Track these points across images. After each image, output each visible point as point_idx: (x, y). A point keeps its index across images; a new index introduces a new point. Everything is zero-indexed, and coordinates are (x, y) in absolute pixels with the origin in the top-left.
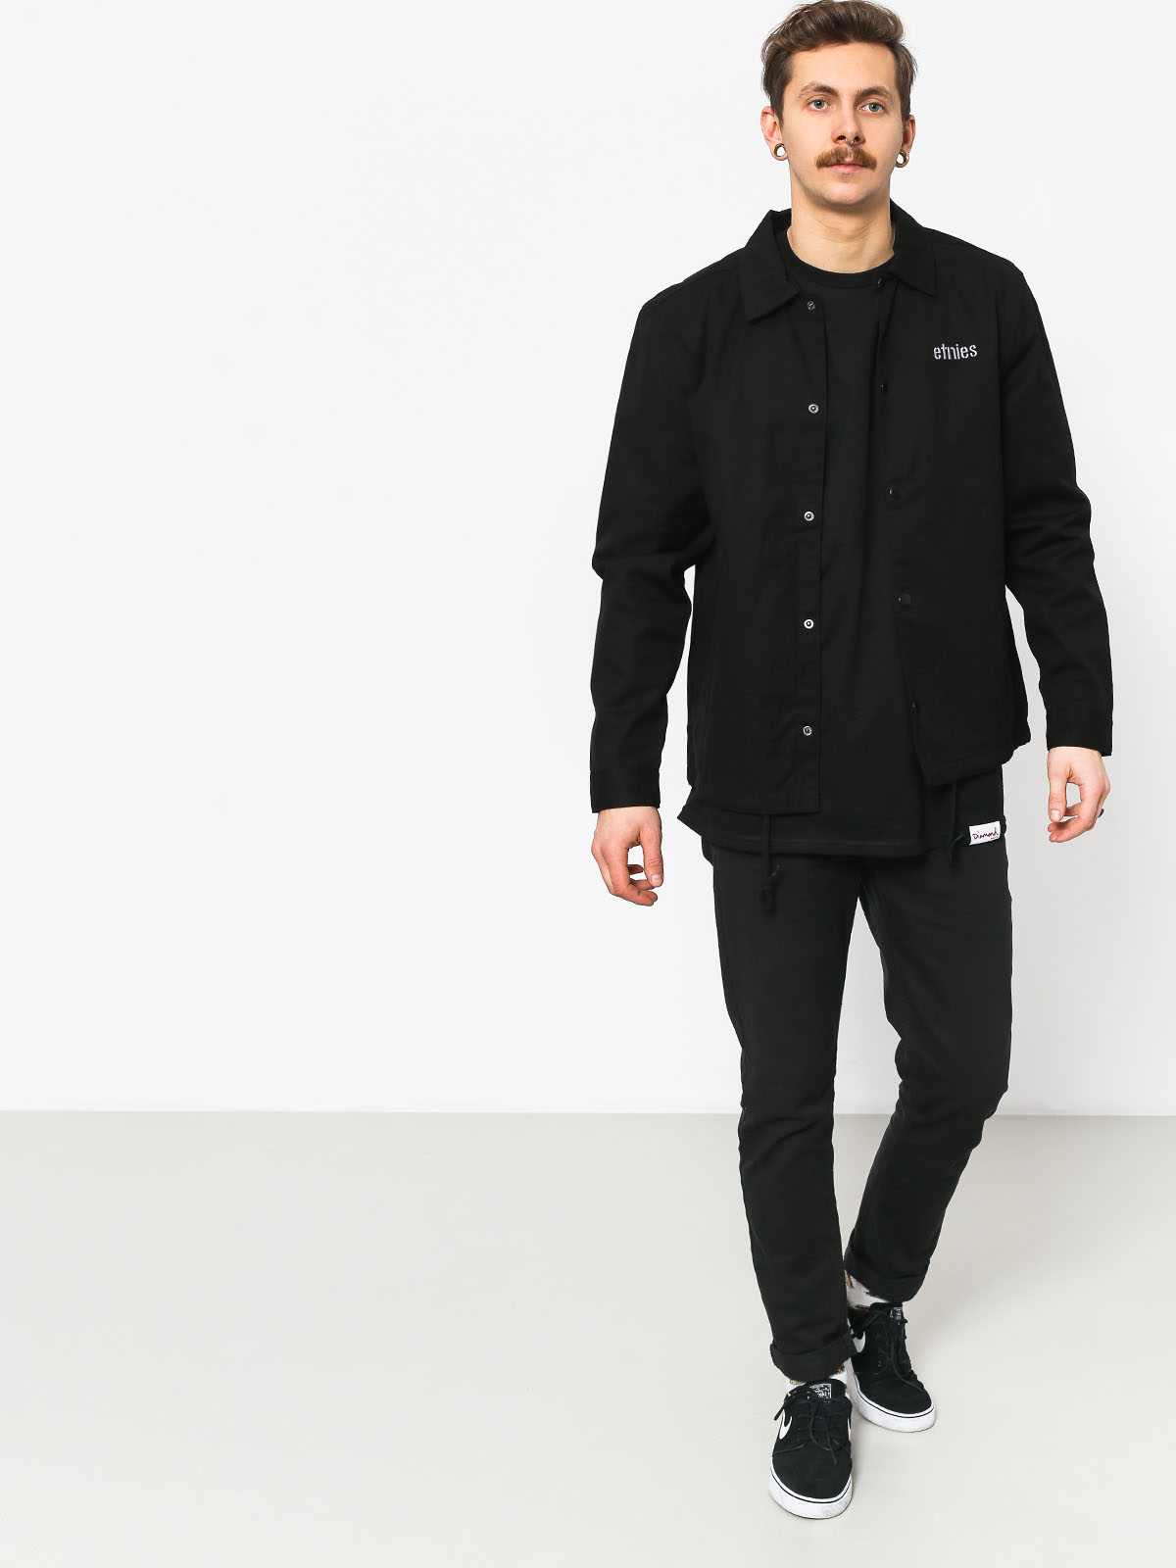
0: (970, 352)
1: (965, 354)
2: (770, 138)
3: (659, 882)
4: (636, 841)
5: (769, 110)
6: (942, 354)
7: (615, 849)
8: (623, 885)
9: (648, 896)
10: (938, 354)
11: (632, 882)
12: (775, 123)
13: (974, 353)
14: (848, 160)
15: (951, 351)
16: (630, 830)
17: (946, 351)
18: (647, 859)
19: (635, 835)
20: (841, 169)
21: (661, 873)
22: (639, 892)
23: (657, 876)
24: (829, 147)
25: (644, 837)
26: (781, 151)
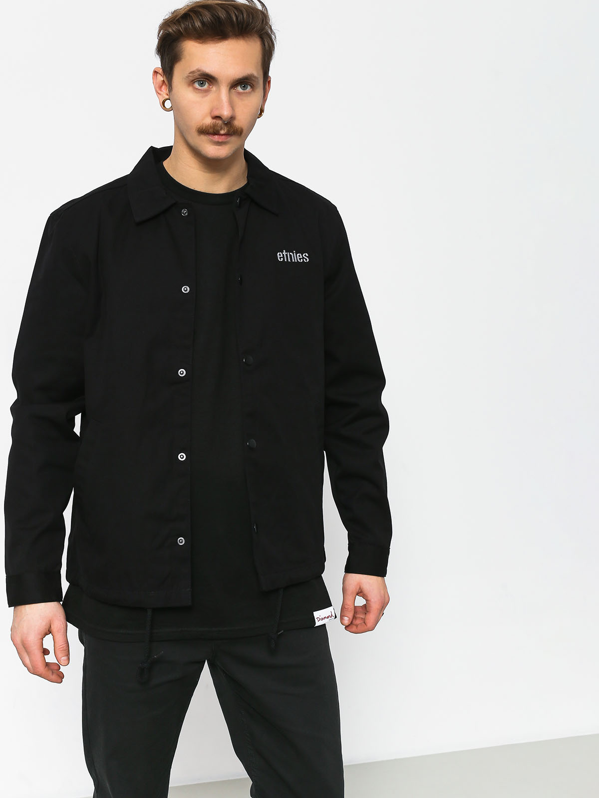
0: (303, 258)
1: (300, 259)
2: (159, 92)
3: (67, 662)
4: (49, 632)
5: (161, 71)
6: (283, 257)
7: (32, 639)
8: (41, 668)
9: (59, 675)
10: (280, 258)
11: (47, 665)
12: (164, 81)
13: (306, 260)
14: (222, 132)
15: (290, 256)
16: (44, 623)
17: (287, 255)
18: (57, 645)
19: (47, 627)
20: (216, 138)
21: (68, 655)
22: (53, 673)
23: (65, 658)
24: (208, 121)
25: (54, 628)
26: (168, 104)
